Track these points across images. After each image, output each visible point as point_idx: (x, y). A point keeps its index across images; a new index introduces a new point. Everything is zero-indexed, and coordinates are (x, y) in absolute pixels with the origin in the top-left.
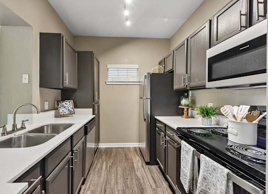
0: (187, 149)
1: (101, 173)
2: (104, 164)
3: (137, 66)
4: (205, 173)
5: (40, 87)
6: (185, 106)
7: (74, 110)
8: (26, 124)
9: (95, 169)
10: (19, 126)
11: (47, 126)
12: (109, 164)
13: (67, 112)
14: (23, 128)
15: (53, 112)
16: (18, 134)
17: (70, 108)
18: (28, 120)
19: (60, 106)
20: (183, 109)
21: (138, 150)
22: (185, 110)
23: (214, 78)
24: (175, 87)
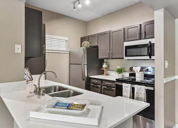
13: (29, 79)
17: (28, 75)
22: (105, 71)
23: (127, 55)
24: (100, 57)
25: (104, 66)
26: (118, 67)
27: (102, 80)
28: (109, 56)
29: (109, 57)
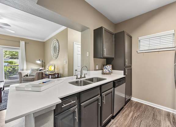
1: (127, 118)
2: (132, 113)
5: (94, 57)
7: (112, 71)
8: (86, 76)
9: (123, 113)
10: (83, 76)
11: (95, 78)
12: (136, 115)
13: (108, 72)
14: (85, 77)
15: (101, 71)
16: (82, 79)
17: (109, 69)
18: (86, 74)
19: (104, 68)
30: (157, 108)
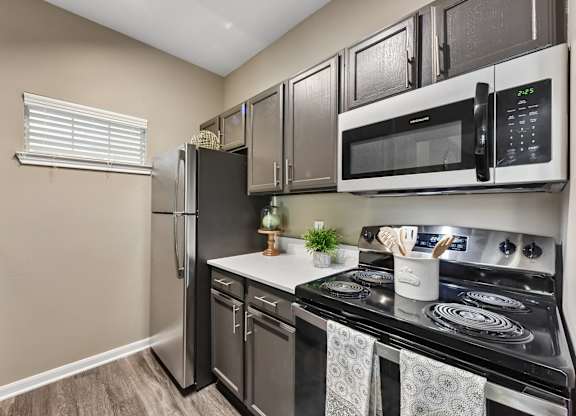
0: (351, 342)
3: (143, 123)
4: (421, 396)
6: (272, 228)
20: (267, 235)
21: (149, 359)
22: (271, 238)
23: (353, 172)
24: (253, 187)
25: (269, 220)
26: (319, 226)
27: (246, 282)
28: (280, 182)
29: (281, 186)
30: (104, 366)
